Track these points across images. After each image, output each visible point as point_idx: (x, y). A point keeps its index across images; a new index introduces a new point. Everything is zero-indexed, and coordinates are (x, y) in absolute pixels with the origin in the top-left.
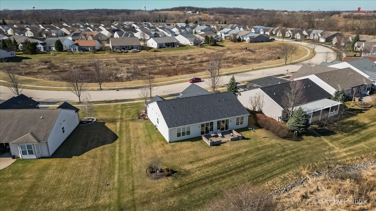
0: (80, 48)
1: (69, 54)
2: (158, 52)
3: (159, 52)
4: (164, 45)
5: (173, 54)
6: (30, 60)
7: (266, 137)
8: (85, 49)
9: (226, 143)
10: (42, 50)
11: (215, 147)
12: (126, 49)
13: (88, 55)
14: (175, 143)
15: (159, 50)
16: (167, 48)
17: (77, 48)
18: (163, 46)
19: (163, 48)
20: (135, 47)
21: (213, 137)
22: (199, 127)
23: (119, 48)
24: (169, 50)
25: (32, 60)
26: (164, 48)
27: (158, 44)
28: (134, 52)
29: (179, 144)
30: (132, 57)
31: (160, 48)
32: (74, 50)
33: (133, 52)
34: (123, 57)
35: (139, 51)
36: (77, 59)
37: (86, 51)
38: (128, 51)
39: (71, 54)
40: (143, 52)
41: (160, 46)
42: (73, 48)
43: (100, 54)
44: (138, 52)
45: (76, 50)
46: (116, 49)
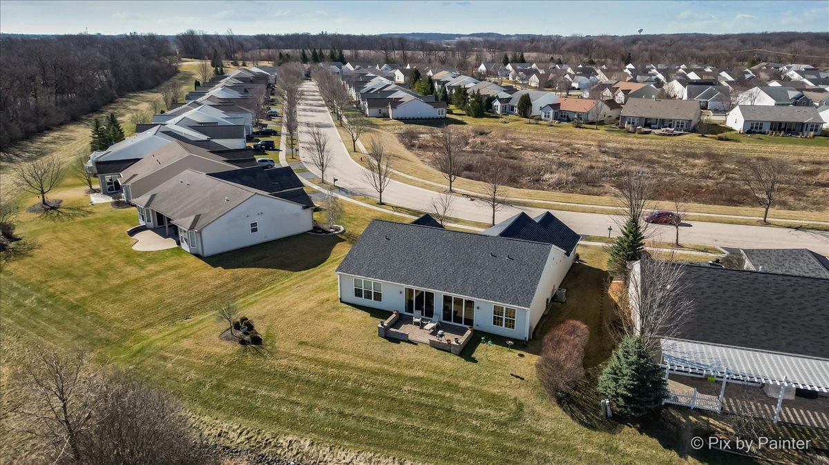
0: (559, 114)
1: (530, 123)
2: (727, 143)
3: (733, 143)
4: (766, 128)
5: (771, 153)
6: (461, 126)
7: (517, 377)
8: (568, 116)
9: (416, 344)
10: (498, 112)
11: (383, 340)
12: (652, 126)
13: (560, 129)
14: (346, 305)
15: (741, 137)
16: (772, 134)
17: (552, 112)
18: (761, 128)
19: (760, 133)
20: (676, 124)
21: (417, 324)
22: (401, 292)
23: (636, 122)
24: (766, 142)
25: (465, 126)
26: (764, 133)
27: (745, 121)
28: (664, 135)
29: (349, 309)
30: (648, 145)
31: (749, 132)
32: (545, 116)
33: (661, 134)
34: (627, 143)
35: (680, 135)
36: (534, 135)
37: (569, 120)
38: (653, 131)
39: (533, 124)
40: (688, 136)
41: (752, 128)
42: (545, 113)
43: (586, 130)
44: (675, 135)
45: (548, 116)
46: (629, 123)
